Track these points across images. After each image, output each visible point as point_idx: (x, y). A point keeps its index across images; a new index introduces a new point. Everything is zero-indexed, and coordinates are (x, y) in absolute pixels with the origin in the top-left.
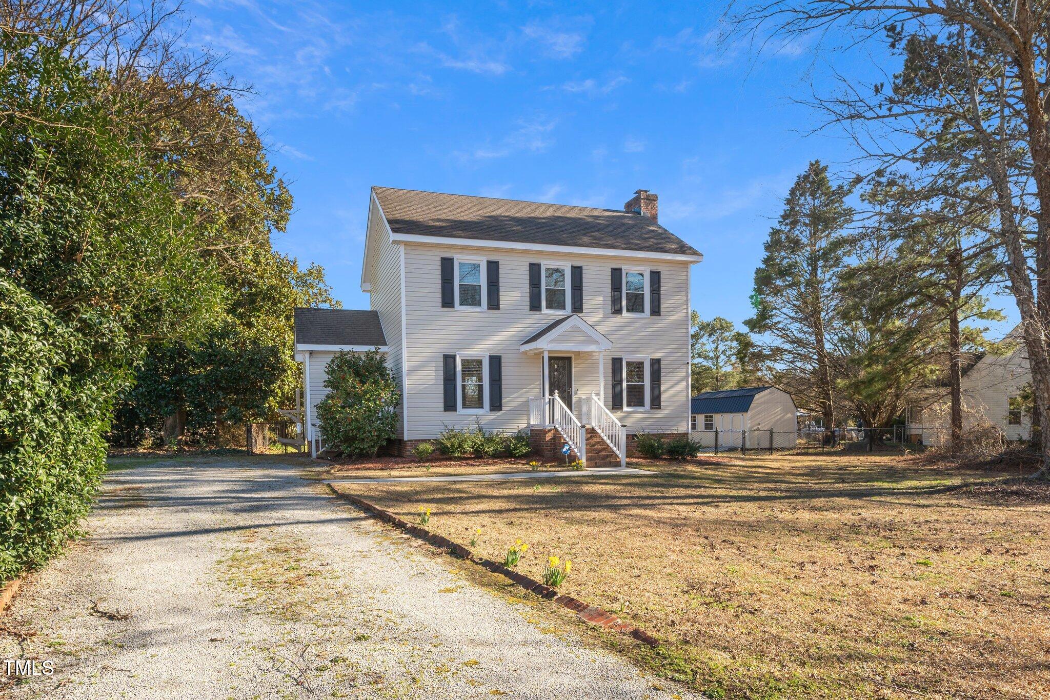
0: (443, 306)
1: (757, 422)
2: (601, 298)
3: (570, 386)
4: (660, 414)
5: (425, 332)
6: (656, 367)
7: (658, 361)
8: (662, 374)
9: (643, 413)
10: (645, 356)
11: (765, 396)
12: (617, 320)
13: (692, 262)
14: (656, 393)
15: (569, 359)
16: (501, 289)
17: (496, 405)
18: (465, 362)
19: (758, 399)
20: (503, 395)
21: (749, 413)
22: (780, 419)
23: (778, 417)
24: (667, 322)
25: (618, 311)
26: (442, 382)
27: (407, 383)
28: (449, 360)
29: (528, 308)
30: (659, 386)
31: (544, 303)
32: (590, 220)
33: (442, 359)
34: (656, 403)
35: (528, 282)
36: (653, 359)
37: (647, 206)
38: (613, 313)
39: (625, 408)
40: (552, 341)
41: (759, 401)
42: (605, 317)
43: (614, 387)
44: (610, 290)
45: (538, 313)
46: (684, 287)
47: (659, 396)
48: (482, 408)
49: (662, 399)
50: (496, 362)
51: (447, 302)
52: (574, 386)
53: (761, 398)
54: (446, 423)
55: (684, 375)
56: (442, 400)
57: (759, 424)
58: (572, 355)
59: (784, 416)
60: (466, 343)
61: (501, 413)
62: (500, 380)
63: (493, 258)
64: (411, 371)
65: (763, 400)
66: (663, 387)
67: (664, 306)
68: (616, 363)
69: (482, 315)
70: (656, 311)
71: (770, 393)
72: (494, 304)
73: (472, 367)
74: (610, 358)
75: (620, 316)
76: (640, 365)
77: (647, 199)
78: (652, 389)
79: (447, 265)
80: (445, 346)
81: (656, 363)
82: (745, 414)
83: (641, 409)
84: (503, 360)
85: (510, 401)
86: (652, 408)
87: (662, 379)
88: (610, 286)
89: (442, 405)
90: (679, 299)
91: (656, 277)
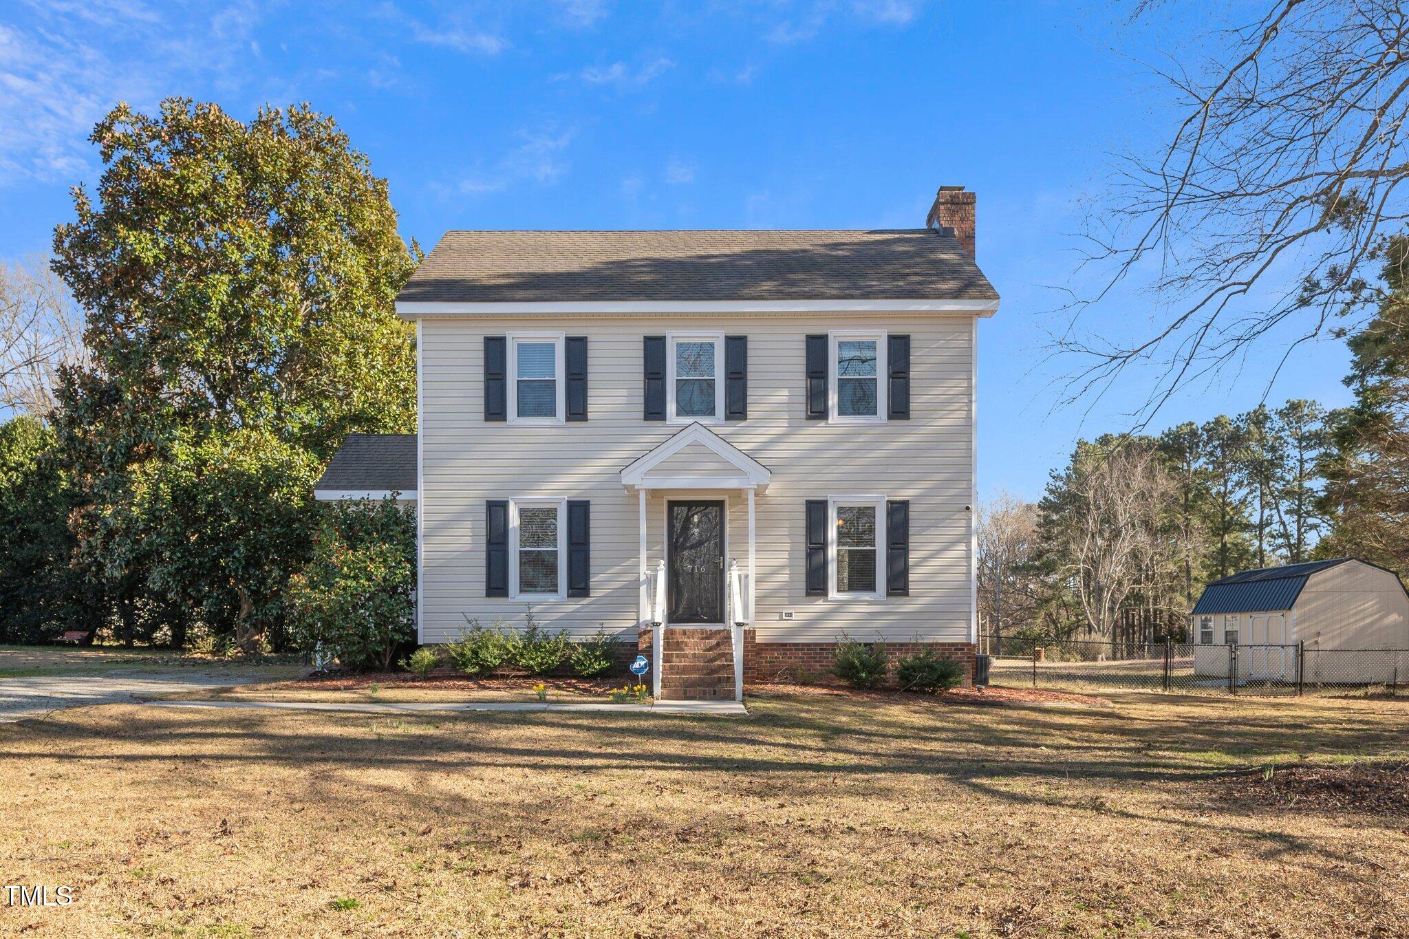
0: (487, 419)
1: (1314, 630)
2: (785, 392)
3: (722, 553)
4: (907, 606)
5: (460, 463)
6: (899, 517)
7: (905, 504)
8: (911, 531)
9: (870, 603)
10: (877, 499)
11: (1333, 578)
12: (816, 432)
13: (978, 314)
14: (899, 565)
15: (720, 504)
16: (590, 385)
17: (580, 587)
18: (527, 515)
19: (1317, 584)
20: (592, 570)
21: (1295, 613)
22: (1372, 623)
23: (1368, 620)
24: (928, 430)
25: (817, 412)
26: (484, 547)
27: (423, 549)
28: (496, 510)
29: (642, 415)
30: (905, 551)
31: (671, 407)
32: (822, 251)
33: (484, 509)
34: (898, 585)
35: (642, 369)
36: (892, 502)
37: (952, 216)
38: (809, 418)
39: (833, 594)
40: (652, 472)
41: (1321, 588)
42: (793, 428)
43: (810, 555)
44: (803, 376)
45: (659, 423)
46: (963, 363)
47: (905, 572)
48: (556, 591)
49: (911, 577)
50: (579, 511)
51: (495, 410)
52: (728, 555)
53: (1325, 581)
54: (471, 617)
55: (962, 531)
56: (483, 578)
57: (1318, 634)
58: (725, 497)
59: (1380, 619)
60: (528, 481)
61: (587, 601)
62: (586, 542)
63: (577, 332)
64: (432, 532)
65: (1329, 585)
66: (913, 557)
67: (917, 402)
68: (816, 512)
69: (554, 431)
70: (900, 410)
71: (1347, 571)
72: (577, 411)
73: (537, 519)
74: (803, 500)
75: (823, 423)
76: (866, 513)
77: (952, 203)
78: (891, 560)
79: (495, 349)
80: (493, 486)
81: (899, 511)
82: (1287, 614)
83: (866, 596)
84: (592, 508)
85: (602, 580)
86: (889, 594)
87: (911, 539)
88: (804, 369)
89: (483, 586)
90: (954, 386)
91: (900, 347)
